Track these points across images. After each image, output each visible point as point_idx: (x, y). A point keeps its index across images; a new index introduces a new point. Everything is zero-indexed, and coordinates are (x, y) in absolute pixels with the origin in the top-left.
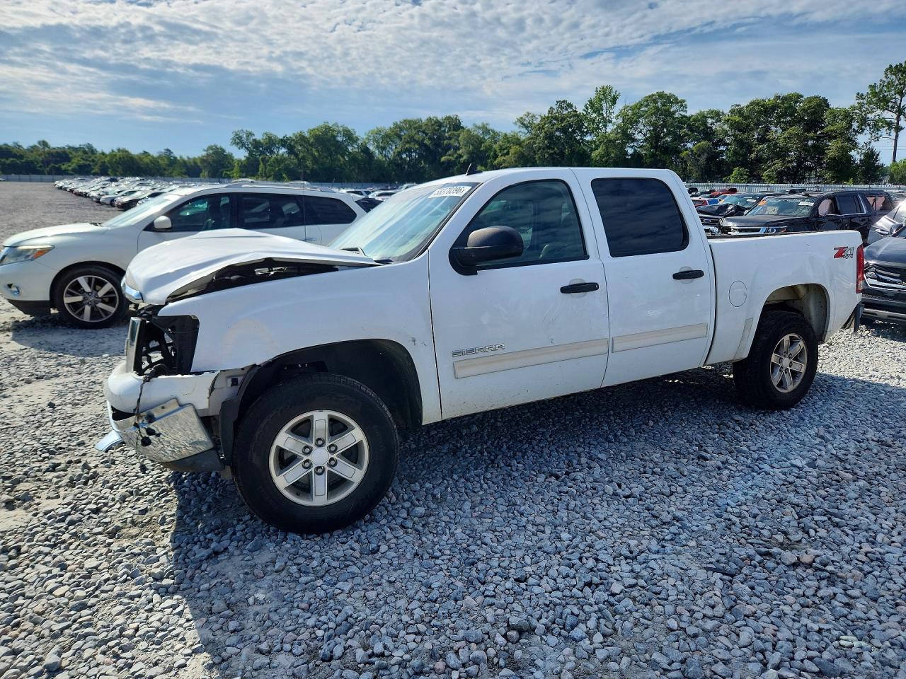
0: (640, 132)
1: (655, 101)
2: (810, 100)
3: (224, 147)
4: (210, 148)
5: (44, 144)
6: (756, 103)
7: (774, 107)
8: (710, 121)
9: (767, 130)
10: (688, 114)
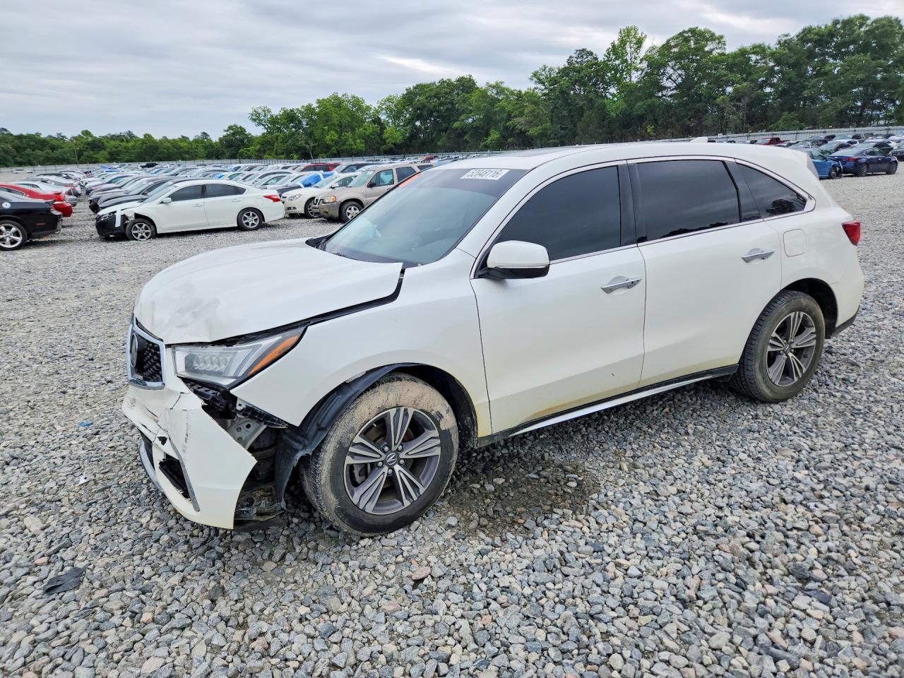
0: (670, 78)
1: (687, 40)
2: (876, 21)
3: (243, 126)
4: (230, 128)
5: (87, 133)
6: (808, 31)
7: (832, 34)
8: (754, 57)
9: (824, 63)
10: (727, 52)
